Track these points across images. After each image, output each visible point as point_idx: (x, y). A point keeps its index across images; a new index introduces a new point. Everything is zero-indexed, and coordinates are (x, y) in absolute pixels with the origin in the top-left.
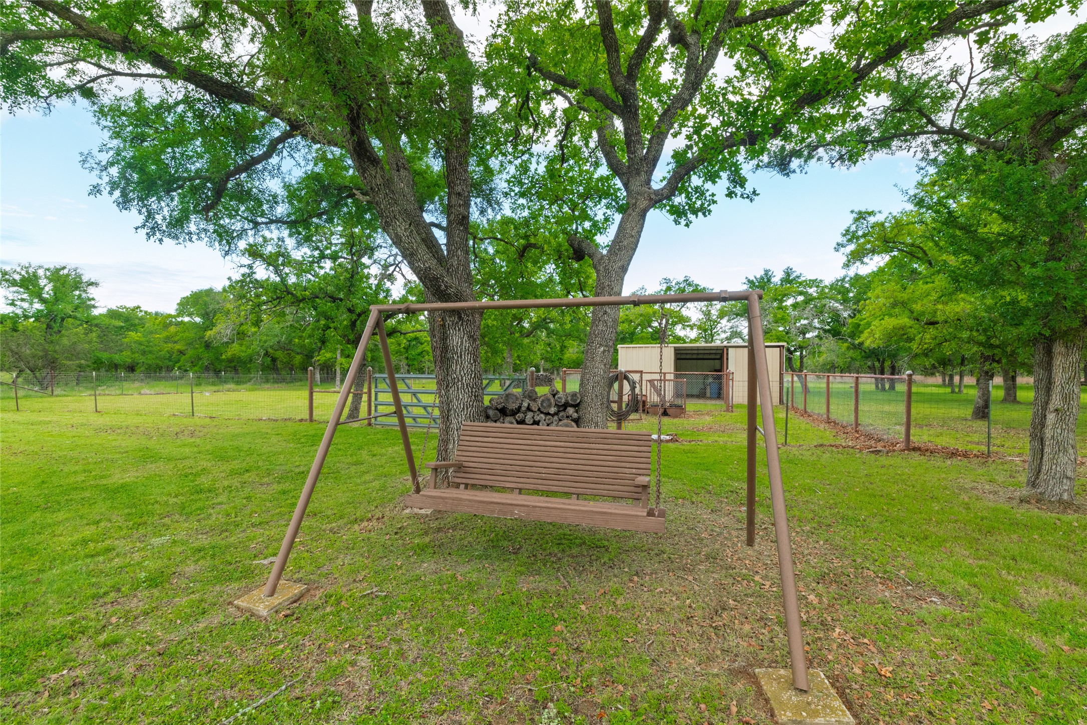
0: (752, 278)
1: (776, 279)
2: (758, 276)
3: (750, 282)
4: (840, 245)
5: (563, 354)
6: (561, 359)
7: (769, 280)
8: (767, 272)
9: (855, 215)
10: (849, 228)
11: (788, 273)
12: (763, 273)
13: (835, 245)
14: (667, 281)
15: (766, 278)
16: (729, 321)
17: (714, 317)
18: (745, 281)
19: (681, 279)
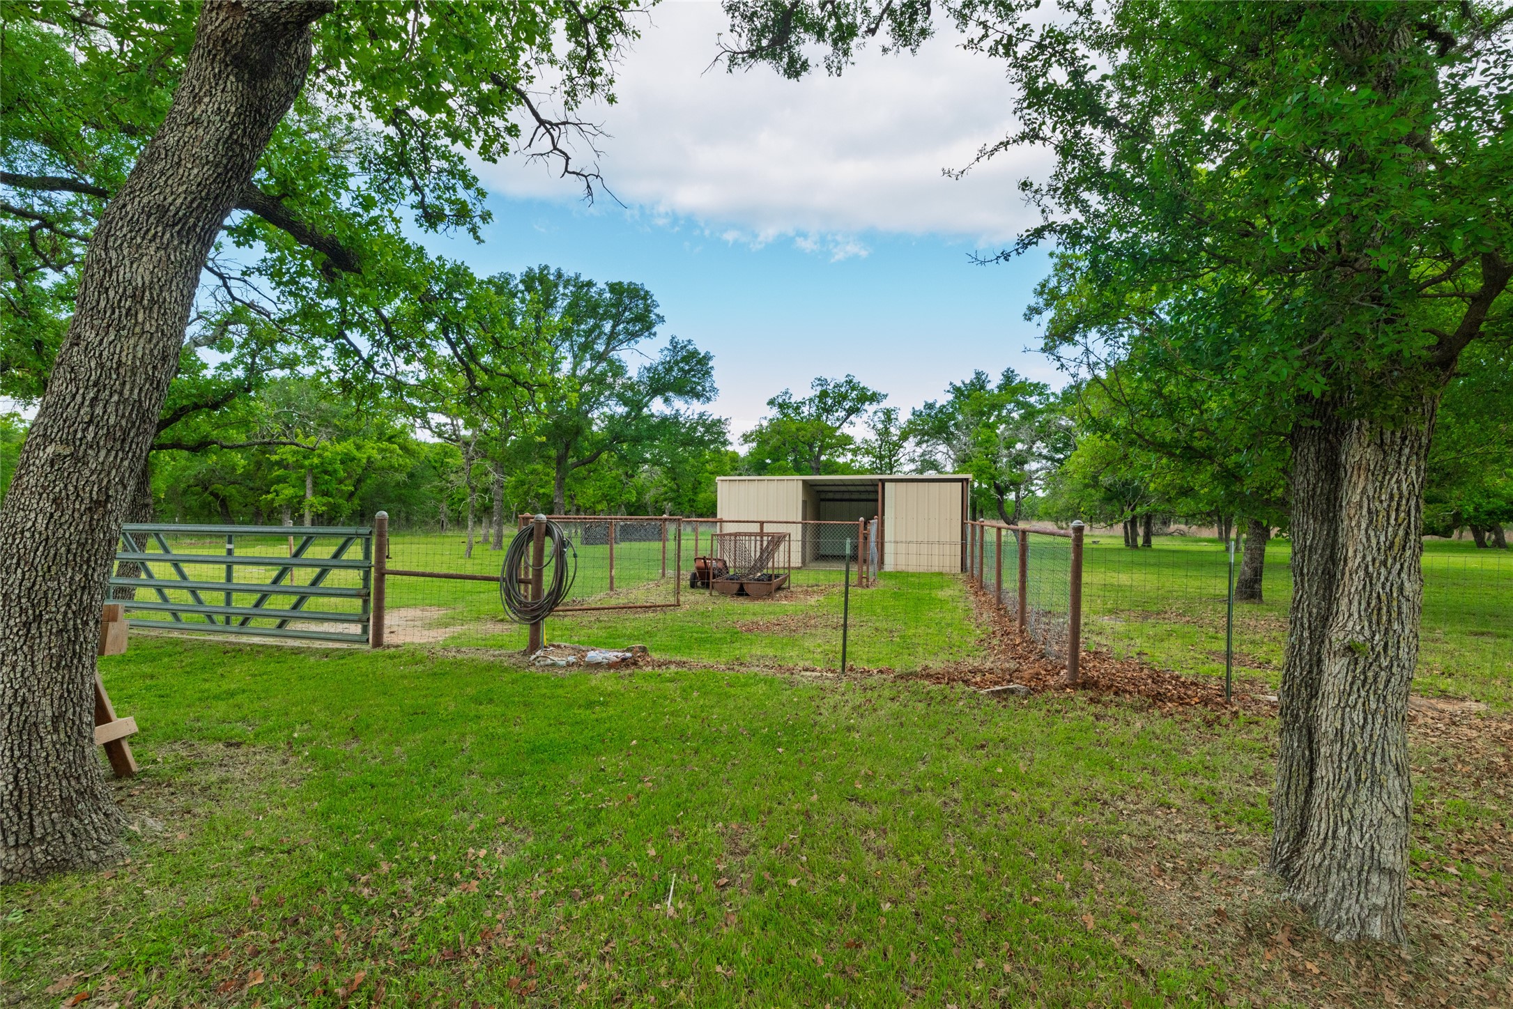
0: (959, 384)
1: (993, 384)
2: (967, 381)
3: (957, 390)
4: (1034, 311)
5: (695, 494)
6: (694, 501)
7: (982, 387)
8: (979, 375)
9: (1056, 260)
10: (1047, 281)
11: (1009, 376)
12: (973, 376)
13: (1024, 310)
14: (822, 382)
15: (979, 382)
16: (919, 444)
17: (895, 438)
18: (949, 388)
19: (842, 379)
